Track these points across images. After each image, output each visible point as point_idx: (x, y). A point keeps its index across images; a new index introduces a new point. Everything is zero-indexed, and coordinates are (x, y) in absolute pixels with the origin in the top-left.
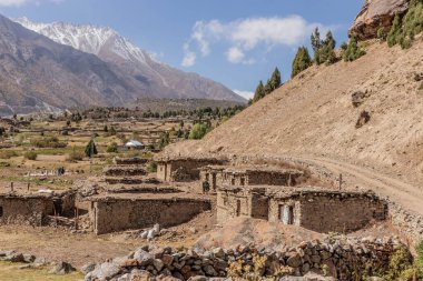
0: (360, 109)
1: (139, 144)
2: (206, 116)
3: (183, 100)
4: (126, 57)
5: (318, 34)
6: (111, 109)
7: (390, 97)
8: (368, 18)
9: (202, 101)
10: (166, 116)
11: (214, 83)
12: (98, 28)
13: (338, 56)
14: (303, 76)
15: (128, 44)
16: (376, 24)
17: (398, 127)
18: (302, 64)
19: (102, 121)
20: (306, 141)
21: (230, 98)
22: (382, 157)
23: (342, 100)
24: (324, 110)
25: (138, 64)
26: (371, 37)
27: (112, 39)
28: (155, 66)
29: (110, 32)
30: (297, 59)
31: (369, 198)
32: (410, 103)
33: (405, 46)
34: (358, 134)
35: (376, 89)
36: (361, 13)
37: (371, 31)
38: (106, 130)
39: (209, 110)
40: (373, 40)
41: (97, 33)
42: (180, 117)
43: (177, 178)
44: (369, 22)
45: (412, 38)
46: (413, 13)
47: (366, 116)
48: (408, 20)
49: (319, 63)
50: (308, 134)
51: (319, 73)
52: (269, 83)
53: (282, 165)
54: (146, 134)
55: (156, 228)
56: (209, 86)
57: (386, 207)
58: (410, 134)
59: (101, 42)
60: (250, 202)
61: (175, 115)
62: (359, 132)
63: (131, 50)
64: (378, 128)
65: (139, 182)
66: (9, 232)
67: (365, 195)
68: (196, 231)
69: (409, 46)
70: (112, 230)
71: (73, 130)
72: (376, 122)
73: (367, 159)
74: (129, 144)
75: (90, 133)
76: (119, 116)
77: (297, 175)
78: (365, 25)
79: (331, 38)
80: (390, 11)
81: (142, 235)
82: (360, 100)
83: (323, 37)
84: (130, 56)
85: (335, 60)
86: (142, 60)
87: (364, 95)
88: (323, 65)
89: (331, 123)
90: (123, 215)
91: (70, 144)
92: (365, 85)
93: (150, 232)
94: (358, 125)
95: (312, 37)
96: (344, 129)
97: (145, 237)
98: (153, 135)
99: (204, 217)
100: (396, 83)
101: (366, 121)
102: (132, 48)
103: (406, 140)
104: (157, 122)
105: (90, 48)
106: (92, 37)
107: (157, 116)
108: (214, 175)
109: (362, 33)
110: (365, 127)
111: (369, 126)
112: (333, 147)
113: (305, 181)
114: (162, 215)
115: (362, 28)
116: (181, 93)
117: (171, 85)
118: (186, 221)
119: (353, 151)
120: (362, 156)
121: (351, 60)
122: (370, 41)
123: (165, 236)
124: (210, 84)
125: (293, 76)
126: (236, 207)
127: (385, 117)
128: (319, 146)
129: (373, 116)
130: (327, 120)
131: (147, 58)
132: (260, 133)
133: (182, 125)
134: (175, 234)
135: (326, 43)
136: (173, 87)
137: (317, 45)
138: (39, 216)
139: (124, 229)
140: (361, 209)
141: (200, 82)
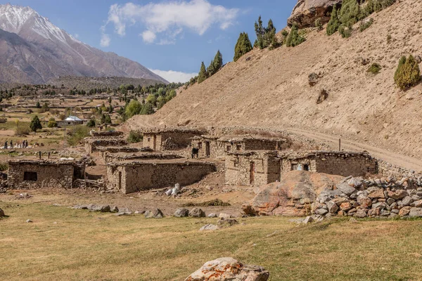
0: (318, 88)
1: (77, 119)
2: (130, 94)
3: (103, 78)
4: (47, 37)
5: (260, 22)
6: (38, 87)
7: (342, 78)
8: (305, 9)
9: (121, 79)
10: (91, 93)
11: (132, 62)
12: (18, 8)
13: (279, 41)
14: (249, 59)
15: (48, 24)
16: (312, 15)
17: (355, 102)
18: (243, 48)
19: (32, 98)
20: (272, 115)
21: (147, 77)
22: (346, 126)
23: (297, 80)
24: (282, 89)
25: (58, 44)
26: (307, 26)
27: (32, 19)
28: (75, 45)
29: (30, 12)
30: (239, 43)
31: (365, 157)
32: (361, 83)
33: (345, 35)
34: (320, 109)
35: (327, 71)
36: (299, 5)
37: (308, 21)
38: (39, 106)
39: (131, 88)
40: (310, 29)
41: (18, 12)
42: (105, 94)
43: (167, 147)
44: (306, 13)
45: (350, 28)
46: (348, 7)
47: (325, 94)
48: (344, 13)
49: (263, 47)
50: (273, 109)
51: (264, 57)
52: (213, 64)
53: (264, 134)
54: (78, 110)
55: (177, 186)
56: (127, 65)
57: (377, 163)
58: (367, 109)
59: (21, 22)
60: (266, 163)
61: (100, 92)
62: (320, 107)
63: (51, 29)
64: (337, 103)
65: (136, 150)
66: (46, 194)
67: (362, 155)
68: (211, 189)
69: (349, 35)
70: (138, 190)
71: (6, 106)
72: (334, 99)
73: (333, 128)
74: (68, 119)
75: (23, 110)
76: (47, 93)
77: (282, 142)
78: (303, 15)
79: (272, 26)
80: (324, 5)
81: (167, 192)
82: (315, 80)
83: (265, 25)
84: (51, 35)
85: (277, 45)
86: (62, 40)
87: (319, 76)
88: (266, 50)
89: (291, 99)
90: (146, 177)
91: (9, 120)
92: (315, 68)
93: (174, 190)
94: (319, 101)
95: (256, 25)
96: (305, 104)
97: (170, 194)
98: (85, 111)
99: (212, 178)
100: (344, 66)
101: (325, 98)
102: (52, 28)
103: (364, 112)
104: (85, 99)
105: (10, 26)
106: (12, 16)
107: (83, 93)
108: (208, 144)
109: (301, 22)
110: (325, 103)
111: (329, 102)
112: (299, 120)
113: (289, 147)
114: (177, 176)
115: (300, 18)
116: (101, 71)
117: (91, 64)
118: (197, 181)
119: (318, 122)
120: (328, 126)
121: (293, 45)
122: (308, 29)
123: (187, 193)
124: (128, 63)
125: (237, 58)
126: (249, 168)
127: (342, 94)
128: (286, 119)
129: (331, 94)
130: (287, 97)
131: (67, 37)
132: (226, 108)
133: (110, 102)
134: (195, 191)
135: (268, 30)
136: (93, 66)
137: (259, 31)
138: (70, 179)
139: (148, 188)
140: (359, 165)
141: (119, 61)
